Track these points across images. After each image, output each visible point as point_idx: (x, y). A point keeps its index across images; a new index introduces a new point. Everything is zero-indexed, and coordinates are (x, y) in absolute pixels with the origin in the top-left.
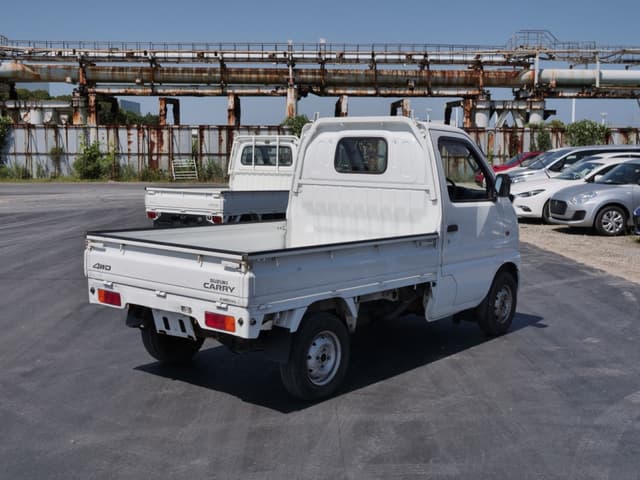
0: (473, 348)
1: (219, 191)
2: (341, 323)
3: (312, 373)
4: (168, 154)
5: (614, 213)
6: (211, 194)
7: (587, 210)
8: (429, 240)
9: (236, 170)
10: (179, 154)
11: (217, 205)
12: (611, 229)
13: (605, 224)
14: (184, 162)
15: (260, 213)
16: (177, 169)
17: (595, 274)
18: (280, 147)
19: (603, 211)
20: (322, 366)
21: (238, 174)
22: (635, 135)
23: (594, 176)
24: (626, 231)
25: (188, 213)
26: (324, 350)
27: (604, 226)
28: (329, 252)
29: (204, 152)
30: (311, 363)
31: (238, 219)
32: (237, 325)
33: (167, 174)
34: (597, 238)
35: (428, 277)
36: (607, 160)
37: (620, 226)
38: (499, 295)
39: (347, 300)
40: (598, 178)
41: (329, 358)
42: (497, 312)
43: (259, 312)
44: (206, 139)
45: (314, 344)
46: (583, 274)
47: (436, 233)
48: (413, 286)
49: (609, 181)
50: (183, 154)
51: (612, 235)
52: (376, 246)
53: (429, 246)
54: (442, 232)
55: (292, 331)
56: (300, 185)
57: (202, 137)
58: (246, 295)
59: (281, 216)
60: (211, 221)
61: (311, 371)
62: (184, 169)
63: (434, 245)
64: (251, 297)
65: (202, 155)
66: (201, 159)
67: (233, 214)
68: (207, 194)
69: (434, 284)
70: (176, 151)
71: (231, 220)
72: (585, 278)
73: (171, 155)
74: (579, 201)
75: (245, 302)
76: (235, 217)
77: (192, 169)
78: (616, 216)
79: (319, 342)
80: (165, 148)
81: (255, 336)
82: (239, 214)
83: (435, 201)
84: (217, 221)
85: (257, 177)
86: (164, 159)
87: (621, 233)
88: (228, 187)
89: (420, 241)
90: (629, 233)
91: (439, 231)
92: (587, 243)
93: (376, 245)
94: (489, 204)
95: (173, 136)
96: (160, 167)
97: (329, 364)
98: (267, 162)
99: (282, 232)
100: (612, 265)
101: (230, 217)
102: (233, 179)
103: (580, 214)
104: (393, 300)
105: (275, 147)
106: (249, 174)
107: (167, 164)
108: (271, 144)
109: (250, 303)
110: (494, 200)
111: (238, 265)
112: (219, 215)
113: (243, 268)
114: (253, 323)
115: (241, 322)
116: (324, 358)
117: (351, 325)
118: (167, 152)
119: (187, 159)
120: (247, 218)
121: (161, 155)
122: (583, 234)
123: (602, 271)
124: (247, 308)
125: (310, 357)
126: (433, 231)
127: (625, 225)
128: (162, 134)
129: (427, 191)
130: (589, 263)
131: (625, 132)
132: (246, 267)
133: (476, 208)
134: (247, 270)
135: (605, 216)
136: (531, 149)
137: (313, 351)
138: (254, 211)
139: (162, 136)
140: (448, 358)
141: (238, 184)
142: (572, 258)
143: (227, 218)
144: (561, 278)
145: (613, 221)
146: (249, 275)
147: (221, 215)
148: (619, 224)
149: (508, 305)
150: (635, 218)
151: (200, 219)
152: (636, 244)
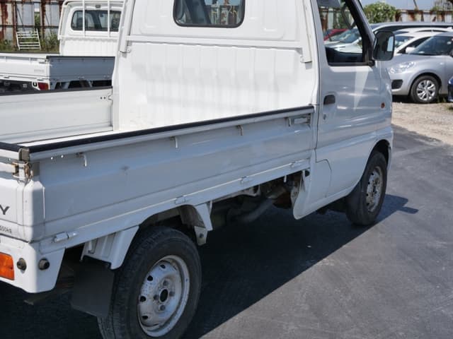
0: (344, 246)
1: (44, 56)
2: (189, 241)
3: (147, 321)
4: (13, 26)
5: (428, 82)
6: (36, 59)
7: (403, 80)
8: (303, 116)
9: (66, 36)
10: (22, 26)
11: (43, 71)
12: (425, 97)
13: (419, 92)
14: (28, 34)
15: (90, 79)
16: (22, 40)
17: (431, 144)
18: (111, 12)
19: (418, 80)
20: (163, 308)
21: (67, 39)
22: (420, 16)
23: (405, 48)
24: (438, 99)
25: (11, 79)
26: (165, 283)
27: (419, 94)
28: (173, 138)
29: (46, 24)
30: (146, 307)
31: (67, 86)
32: (17, 270)
33: (12, 44)
34: (412, 105)
35: (300, 166)
36: (416, 34)
37: (433, 94)
38: (371, 180)
39: (198, 209)
40: (409, 50)
41: (172, 294)
42: (368, 199)
43: (54, 247)
44: (47, 12)
45: (150, 279)
46: (421, 144)
47: (311, 107)
48: (283, 178)
49: (422, 52)
50: (26, 26)
51: (426, 103)
52: (238, 127)
53: (303, 124)
54: (318, 105)
55: (114, 267)
56: (129, 43)
57: (44, 10)
58: (29, 220)
59: (107, 84)
60: (37, 88)
61: (146, 317)
62: (28, 40)
63: (308, 122)
64: (38, 224)
65: (44, 27)
66: (44, 31)
67: (60, 81)
68: (32, 59)
69: (307, 173)
70: (20, 24)
71: (59, 87)
72: (425, 148)
73: (16, 27)
74: (397, 71)
75: (28, 233)
76: (63, 83)
77: (34, 40)
78: (430, 85)
79: (158, 274)
80: (9, 20)
81: (50, 285)
82: (68, 80)
83: (309, 63)
84: (43, 88)
85: (88, 42)
86: (9, 31)
87: (434, 101)
88: (59, 53)
89: (293, 118)
90: (441, 101)
91: (314, 103)
92: (407, 111)
93: (237, 125)
94: (366, 69)
95: (17, 10)
96: (5, 38)
97: (172, 303)
98: (98, 27)
99: (107, 103)
100: (441, 133)
101: (58, 84)
102: (63, 44)
103: (396, 84)
104: (255, 195)
105: (106, 12)
106: (80, 40)
107: (12, 35)
108: (102, 8)
109: (35, 233)
110: (372, 64)
111: (13, 169)
112: (45, 81)
113: (22, 172)
114: (44, 265)
115: (22, 266)
116: (165, 295)
117: (201, 236)
118: (12, 24)
119: (31, 30)
120: (76, 85)
121: (6, 26)
122: (399, 102)
123: (437, 140)
124: (32, 242)
125: (143, 299)
126: (306, 104)
127: (437, 94)
128: (6, 6)
129: (299, 50)
130: (420, 131)
131: (412, 13)
132: (28, 173)
133: (354, 74)
134: (29, 177)
135: (420, 85)
136: (334, 27)
137: (149, 289)
138: (84, 78)
139: (6, 9)
140: (320, 264)
141: (66, 50)
142: (403, 126)
143: (54, 85)
144: (404, 149)
145: (427, 89)
146: (34, 185)
147: (47, 82)
148: (431, 92)
149: (378, 190)
150: (449, 86)
151: (25, 86)
152: (449, 111)
